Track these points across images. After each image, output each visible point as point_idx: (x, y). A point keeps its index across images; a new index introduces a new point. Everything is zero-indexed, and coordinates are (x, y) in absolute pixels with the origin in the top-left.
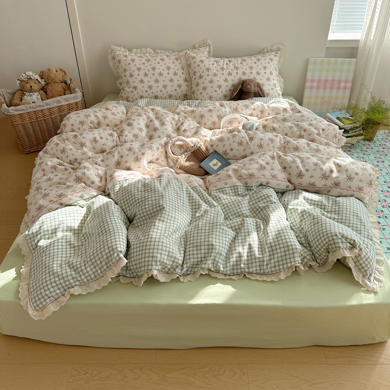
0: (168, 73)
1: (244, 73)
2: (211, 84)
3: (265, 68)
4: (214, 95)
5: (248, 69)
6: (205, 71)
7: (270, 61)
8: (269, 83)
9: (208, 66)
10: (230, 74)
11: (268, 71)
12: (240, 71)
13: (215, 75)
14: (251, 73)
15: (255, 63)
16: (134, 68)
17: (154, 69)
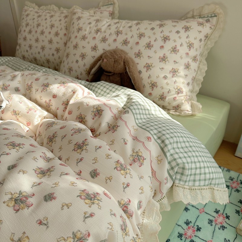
0: (50, 33)
1: (125, 42)
2: (75, 50)
3: (166, 39)
4: (75, 66)
5: (136, 36)
6: (76, 30)
7: (182, 31)
8: (162, 65)
9: (81, 25)
10: (104, 40)
11: (169, 45)
12: (121, 38)
13: (84, 38)
14: (137, 43)
15: (153, 29)
16: (24, 24)
17: (38, 25)
